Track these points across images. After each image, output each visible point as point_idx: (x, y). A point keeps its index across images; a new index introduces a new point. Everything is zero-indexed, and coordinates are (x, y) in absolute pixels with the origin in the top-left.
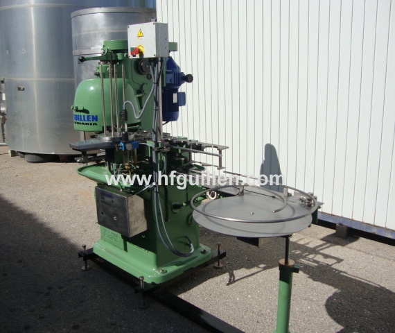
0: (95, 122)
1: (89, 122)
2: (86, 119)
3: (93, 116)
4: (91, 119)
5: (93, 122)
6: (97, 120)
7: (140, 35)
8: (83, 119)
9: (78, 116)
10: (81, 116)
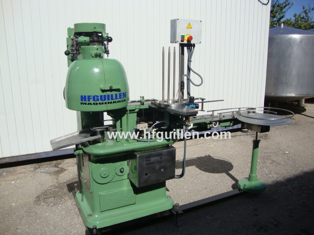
2: (118, 97)
7: (188, 27)
8: (114, 97)
9: (108, 96)
10: (112, 95)
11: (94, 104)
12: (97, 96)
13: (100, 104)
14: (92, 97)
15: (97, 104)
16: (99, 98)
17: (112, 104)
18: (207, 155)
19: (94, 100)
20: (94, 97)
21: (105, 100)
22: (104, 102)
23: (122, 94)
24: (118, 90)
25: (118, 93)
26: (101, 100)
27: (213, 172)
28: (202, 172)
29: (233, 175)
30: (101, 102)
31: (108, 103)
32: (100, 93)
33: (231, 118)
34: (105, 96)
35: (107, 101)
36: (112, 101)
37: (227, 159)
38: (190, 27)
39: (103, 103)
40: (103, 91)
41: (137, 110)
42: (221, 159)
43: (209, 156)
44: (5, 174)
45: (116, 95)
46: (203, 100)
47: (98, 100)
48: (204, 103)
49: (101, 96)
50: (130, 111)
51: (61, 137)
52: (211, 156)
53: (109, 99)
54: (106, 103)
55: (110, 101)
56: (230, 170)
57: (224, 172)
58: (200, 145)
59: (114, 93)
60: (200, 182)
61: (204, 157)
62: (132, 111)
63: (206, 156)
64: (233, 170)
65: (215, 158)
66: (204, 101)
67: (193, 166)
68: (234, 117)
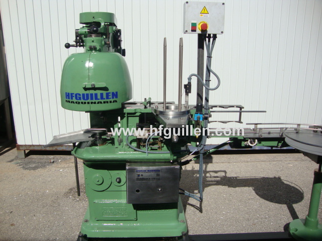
0: (115, 99)
1: (109, 100)
2: (104, 97)
3: (113, 93)
4: (111, 97)
5: (112, 100)
6: (117, 97)
7: (203, 12)
8: (99, 97)
9: (92, 95)
10: (96, 95)
11: (76, 103)
12: (80, 95)
13: (82, 103)
14: (74, 95)
15: (79, 103)
16: (81, 96)
17: (96, 104)
18: (277, 177)
19: (76, 99)
20: (76, 94)
21: (88, 99)
22: (87, 101)
23: (111, 94)
24: (105, 89)
25: (104, 92)
26: (84, 99)
27: (271, 200)
28: (258, 197)
29: (296, 210)
30: (84, 101)
31: (92, 103)
32: (82, 92)
33: (277, 136)
34: (87, 95)
35: (89, 101)
36: (97, 101)
37: (301, 186)
38: (206, 12)
39: (85, 103)
40: (86, 89)
41: (138, 114)
42: (293, 185)
43: (279, 178)
44: (60, 161)
45: (102, 94)
46: (241, 108)
47: (80, 99)
48: (242, 113)
49: (83, 95)
50: (128, 114)
51: (64, 134)
52: (282, 178)
53: (92, 99)
54: (88, 103)
55: (94, 101)
56: (296, 202)
57: (285, 204)
58: (275, 163)
59: (99, 92)
60: (246, 209)
61: (272, 178)
62: (132, 114)
63: (275, 178)
64: (300, 203)
65: (285, 182)
66: (243, 110)
67: (251, 188)
68: (282, 135)
